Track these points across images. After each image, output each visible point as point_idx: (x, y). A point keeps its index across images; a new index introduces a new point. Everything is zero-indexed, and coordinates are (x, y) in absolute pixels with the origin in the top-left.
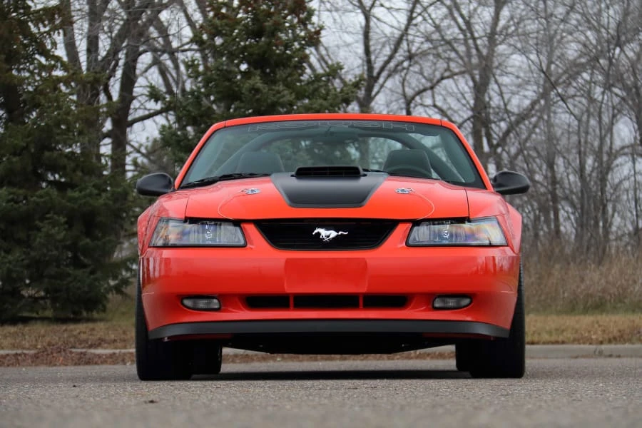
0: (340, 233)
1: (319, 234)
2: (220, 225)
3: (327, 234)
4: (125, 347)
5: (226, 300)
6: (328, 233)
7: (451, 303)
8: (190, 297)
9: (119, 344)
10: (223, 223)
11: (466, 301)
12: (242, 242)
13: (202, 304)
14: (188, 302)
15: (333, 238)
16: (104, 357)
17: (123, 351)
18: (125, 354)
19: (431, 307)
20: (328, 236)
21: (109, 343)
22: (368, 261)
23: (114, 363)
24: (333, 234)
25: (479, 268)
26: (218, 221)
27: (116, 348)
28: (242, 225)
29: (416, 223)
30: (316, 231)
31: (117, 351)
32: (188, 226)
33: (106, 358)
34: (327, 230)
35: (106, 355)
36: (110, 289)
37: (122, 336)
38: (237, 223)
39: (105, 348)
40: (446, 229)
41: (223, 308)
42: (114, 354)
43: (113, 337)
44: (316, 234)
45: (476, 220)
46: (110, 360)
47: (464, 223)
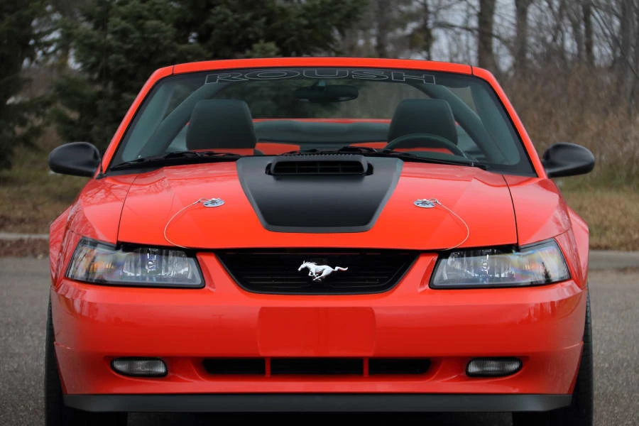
0: (337, 268)
1: (307, 270)
2: (167, 255)
3: (317, 270)
4: (36, 232)
5: (176, 365)
6: (320, 268)
7: (492, 367)
8: (123, 358)
9: (28, 227)
10: (170, 252)
11: (515, 366)
12: (199, 281)
13: (140, 366)
14: (120, 366)
15: (327, 277)
16: (8, 245)
17: (34, 237)
18: (36, 241)
19: (464, 374)
20: (320, 274)
21: (15, 224)
22: (376, 311)
23: (22, 254)
24: (327, 270)
25: (532, 312)
26: (164, 251)
27: (24, 232)
28: (198, 257)
29: (444, 254)
30: (303, 266)
31: (26, 237)
32: (121, 255)
33: (12, 246)
34: (319, 264)
35: (10, 242)
36: (16, 141)
37: (33, 213)
38: (191, 253)
39: (11, 232)
40: (485, 262)
41: (170, 374)
42: (21, 241)
43: (19, 214)
44: (303, 269)
45: (527, 248)
46: (15, 250)
47: (510, 252)
